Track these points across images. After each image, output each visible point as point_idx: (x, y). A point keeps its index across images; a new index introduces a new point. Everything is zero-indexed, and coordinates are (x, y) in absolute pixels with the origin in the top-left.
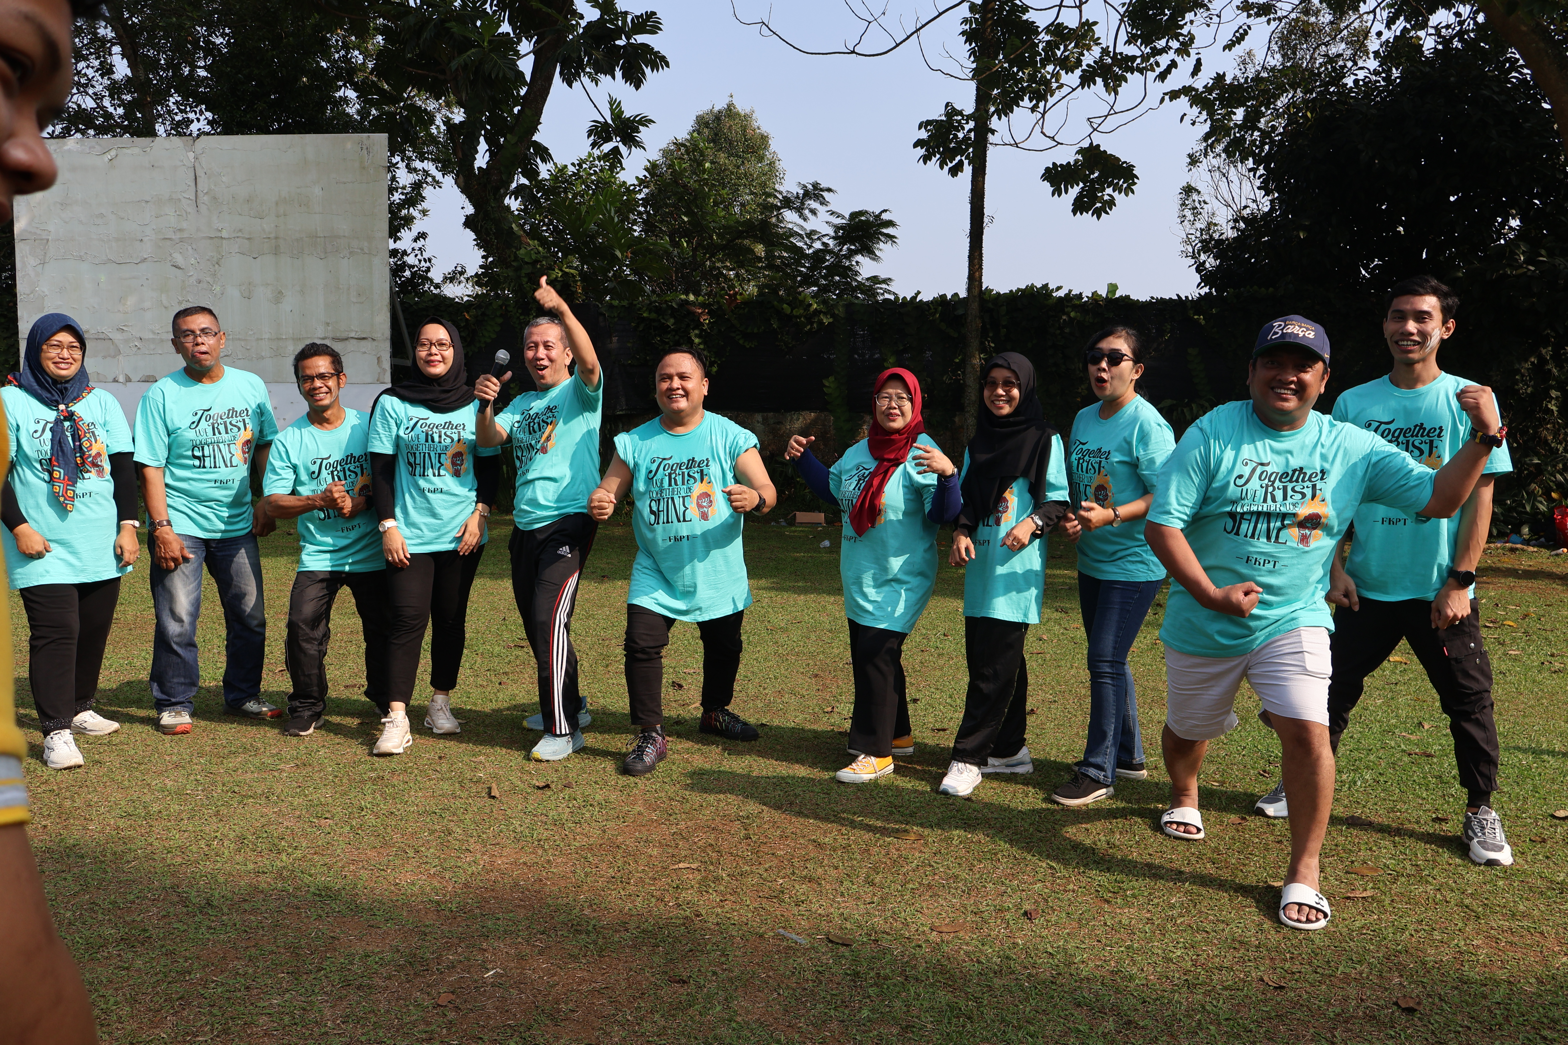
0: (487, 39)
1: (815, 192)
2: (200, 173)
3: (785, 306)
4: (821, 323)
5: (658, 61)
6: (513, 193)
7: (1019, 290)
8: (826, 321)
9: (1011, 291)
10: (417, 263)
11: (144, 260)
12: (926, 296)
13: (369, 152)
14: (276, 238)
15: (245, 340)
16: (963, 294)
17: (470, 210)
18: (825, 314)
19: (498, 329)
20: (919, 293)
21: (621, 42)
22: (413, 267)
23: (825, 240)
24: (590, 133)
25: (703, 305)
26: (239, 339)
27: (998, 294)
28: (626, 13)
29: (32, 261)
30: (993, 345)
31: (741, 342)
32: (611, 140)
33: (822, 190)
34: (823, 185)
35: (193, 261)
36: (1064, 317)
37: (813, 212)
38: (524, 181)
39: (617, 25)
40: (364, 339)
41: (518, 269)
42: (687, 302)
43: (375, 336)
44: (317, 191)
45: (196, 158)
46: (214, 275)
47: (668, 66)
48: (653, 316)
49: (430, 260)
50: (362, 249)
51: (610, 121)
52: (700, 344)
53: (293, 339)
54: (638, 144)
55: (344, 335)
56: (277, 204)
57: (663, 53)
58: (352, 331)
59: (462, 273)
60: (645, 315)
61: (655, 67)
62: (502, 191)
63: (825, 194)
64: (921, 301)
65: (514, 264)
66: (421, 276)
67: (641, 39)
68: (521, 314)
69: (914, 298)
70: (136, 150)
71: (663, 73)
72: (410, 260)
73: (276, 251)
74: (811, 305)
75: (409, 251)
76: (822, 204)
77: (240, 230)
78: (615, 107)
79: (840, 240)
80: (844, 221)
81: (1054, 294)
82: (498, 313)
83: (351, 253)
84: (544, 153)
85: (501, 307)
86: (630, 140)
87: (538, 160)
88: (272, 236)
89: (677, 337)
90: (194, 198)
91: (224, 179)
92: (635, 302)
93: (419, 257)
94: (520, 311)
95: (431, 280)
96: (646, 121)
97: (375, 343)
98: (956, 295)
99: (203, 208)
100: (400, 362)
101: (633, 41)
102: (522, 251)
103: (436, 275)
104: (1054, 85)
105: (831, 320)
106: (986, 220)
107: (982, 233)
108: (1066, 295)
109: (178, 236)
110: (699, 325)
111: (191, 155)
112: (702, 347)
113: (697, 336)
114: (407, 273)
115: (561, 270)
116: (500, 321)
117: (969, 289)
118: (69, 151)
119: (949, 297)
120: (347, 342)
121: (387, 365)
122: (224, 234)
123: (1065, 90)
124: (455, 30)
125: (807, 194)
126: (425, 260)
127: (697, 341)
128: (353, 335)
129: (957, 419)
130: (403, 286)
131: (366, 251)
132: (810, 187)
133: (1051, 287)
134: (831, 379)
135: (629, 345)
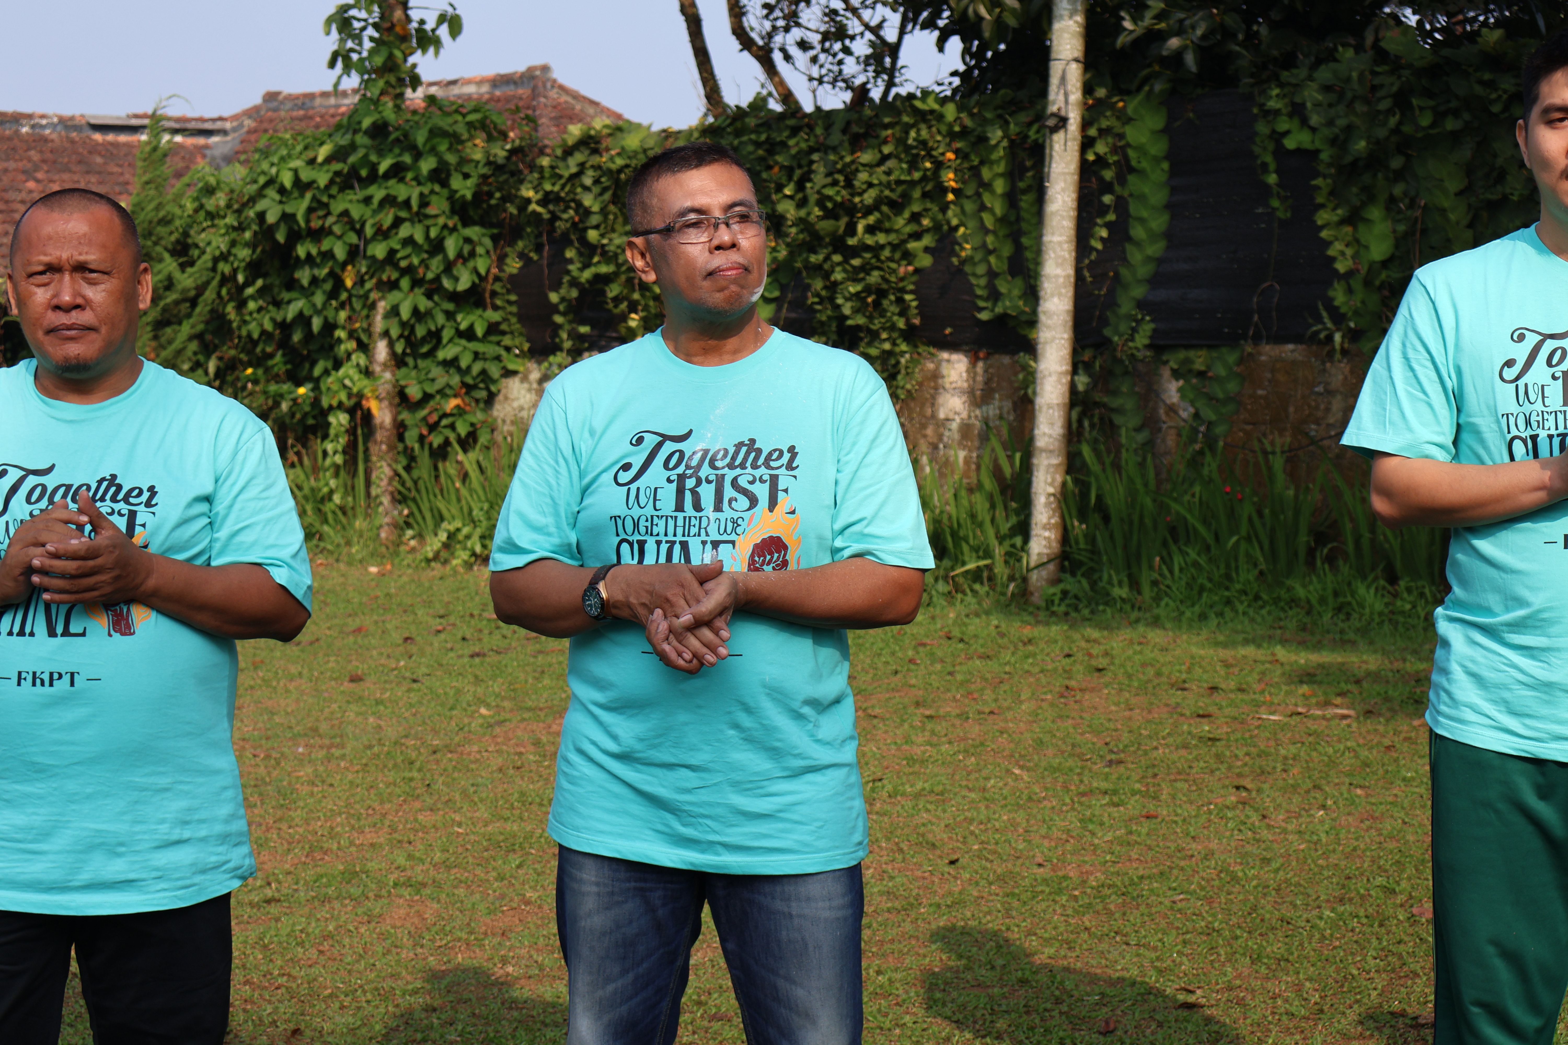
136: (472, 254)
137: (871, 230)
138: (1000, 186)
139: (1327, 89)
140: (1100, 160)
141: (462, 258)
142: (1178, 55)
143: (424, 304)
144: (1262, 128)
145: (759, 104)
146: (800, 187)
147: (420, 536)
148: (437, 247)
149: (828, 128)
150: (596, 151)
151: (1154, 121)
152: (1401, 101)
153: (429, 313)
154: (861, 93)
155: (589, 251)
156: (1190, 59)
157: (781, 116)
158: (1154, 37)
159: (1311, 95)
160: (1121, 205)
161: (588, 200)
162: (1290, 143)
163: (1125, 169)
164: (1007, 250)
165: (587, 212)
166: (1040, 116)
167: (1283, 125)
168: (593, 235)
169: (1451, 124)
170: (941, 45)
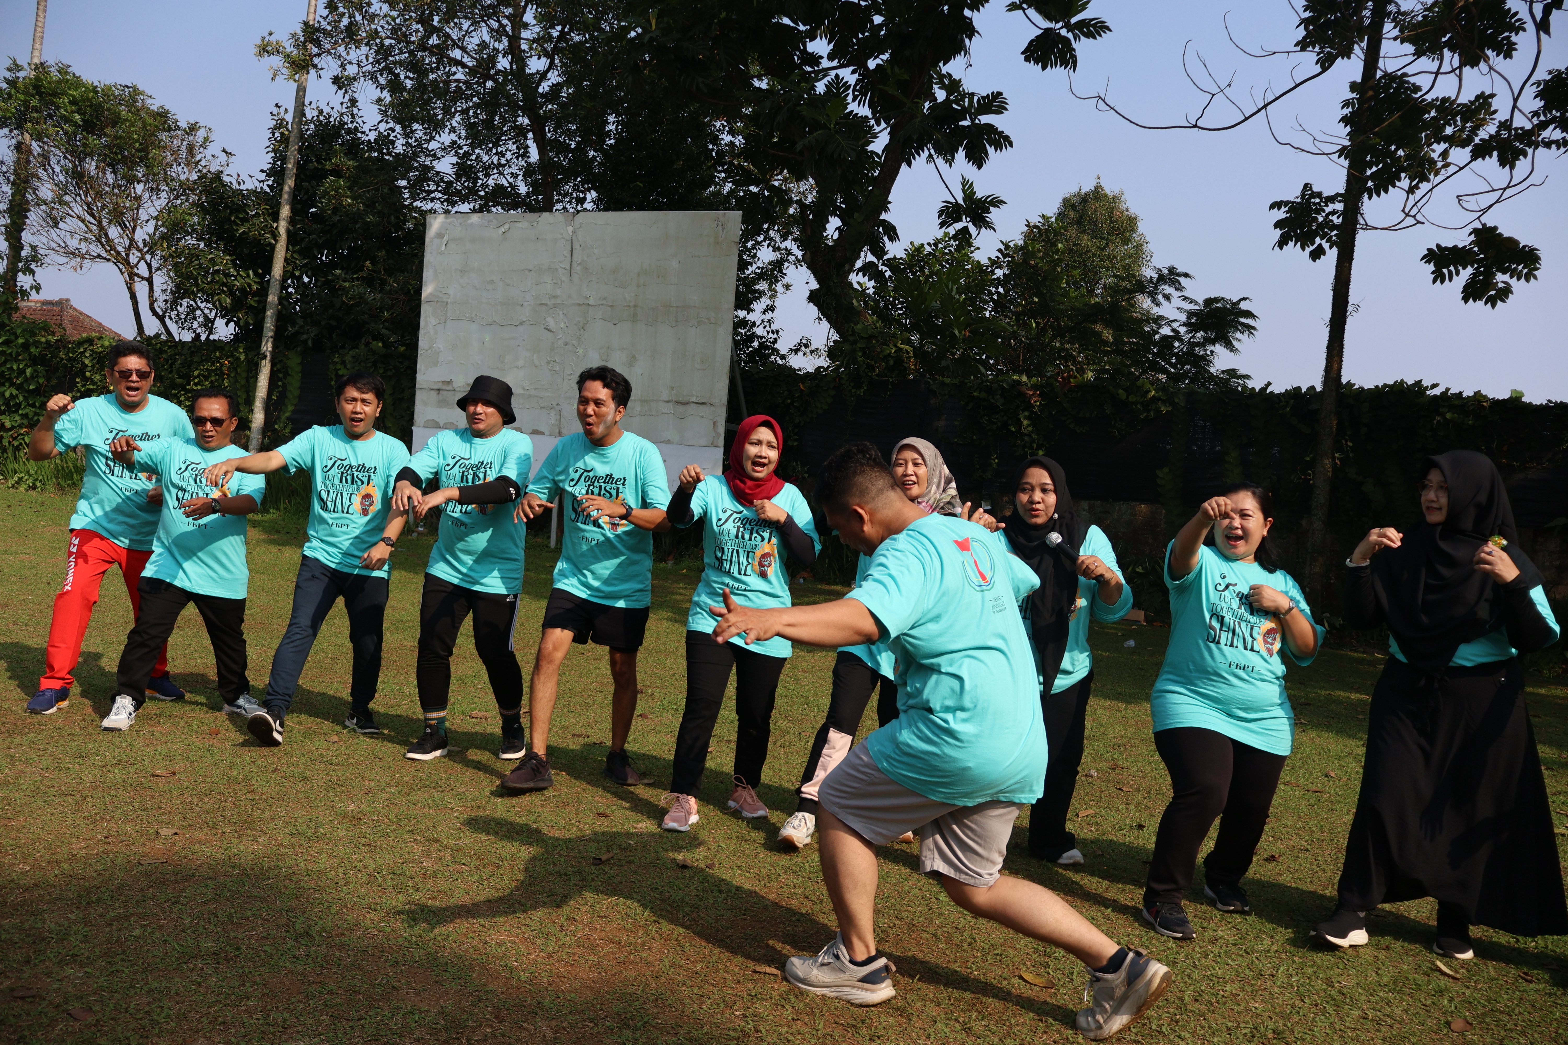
0: (833, 122)
1: (1172, 277)
2: (576, 246)
3: (1121, 391)
4: (1159, 411)
5: (1001, 141)
6: (860, 270)
7: (1385, 385)
8: (1164, 410)
9: (1377, 387)
10: (765, 334)
11: (522, 323)
12: (1278, 388)
13: (723, 229)
14: (635, 306)
16: (1319, 388)
17: (815, 285)
18: (1164, 402)
19: (830, 401)
20: (1269, 384)
21: (966, 123)
22: (762, 337)
23: (1175, 325)
24: (941, 213)
25: (1035, 387)
27: (1362, 389)
28: (973, 94)
29: (433, 321)
30: (1350, 444)
31: (1072, 426)
32: (961, 220)
33: (1179, 275)
34: (1180, 270)
35: (562, 325)
36: (1438, 418)
37: (1167, 297)
38: (871, 258)
39: (963, 107)
40: (703, 403)
41: (855, 343)
42: (1018, 383)
43: (713, 401)
44: (674, 263)
45: (574, 232)
46: (579, 339)
47: (1011, 146)
48: (983, 395)
49: (777, 332)
50: (709, 319)
51: (961, 201)
52: (1028, 426)
53: (641, 401)
54: (989, 225)
55: (686, 399)
56: (638, 275)
57: (1007, 133)
58: (693, 396)
59: (806, 346)
60: (975, 394)
61: (998, 146)
62: (847, 267)
63: (1182, 280)
64: (1272, 392)
65: (851, 339)
66: (767, 348)
67: (984, 119)
69: (1264, 389)
70: (526, 224)
71: (1007, 152)
72: (759, 331)
73: (634, 319)
74: (1149, 391)
75: (758, 323)
76: (1177, 289)
77: (605, 299)
78: (967, 187)
79: (1192, 327)
80: (1197, 307)
81: (1428, 393)
82: (832, 386)
83: (699, 322)
84: (892, 232)
85: (835, 379)
86: (981, 221)
87: (886, 239)
88: (631, 304)
89: (1005, 418)
90: (568, 267)
91: (596, 251)
92: (966, 381)
93: (768, 328)
95: (777, 351)
96: (997, 202)
97: (713, 408)
98: (1312, 388)
99: (575, 277)
100: (733, 427)
101: (977, 121)
102: (859, 326)
103: (783, 346)
104: (1440, 165)
105: (1170, 409)
106: (1350, 308)
107: (1344, 323)
108: (1442, 393)
109: (553, 302)
110: (1030, 407)
111: (570, 229)
112: (1030, 429)
113: (1026, 418)
114: (756, 344)
115: (896, 346)
116: (832, 393)
117: (1325, 383)
118: (472, 224)
119: (1304, 390)
120: (687, 406)
121: (721, 430)
122: (591, 302)
123: (1452, 169)
124: (804, 113)
125: (1162, 278)
126: (773, 332)
127: (1025, 422)
128: (693, 399)
129: (1304, 522)
130: (751, 356)
131: (713, 321)
132: (1166, 271)
133: (1425, 383)
134: (1166, 470)
135: (956, 423)
136: (37, 376)
137: (196, 384)
138: (244, 375)
139: (353, 357)
140: (278, 371)
141: (32, 377)
142: (306, 341)
143: (15, 392)
144: (331, 367)
145: (158, 336)
146: (171, 366)
147: (6, 479)
148: (22, 372)
149: (183, 347)
150: (92, 345)
151: (298, 360)
152: (374, 364)
153: (17, 396)
154: (198, 336)
155: (86, 379)
156: (310, 343)
157: (166, 341)
158: (298, 333)
159: (348, 358)
160: (284, 386)
161: (87, 362)
162: (340, 373)
163: (287, 374)
164: (244, 396)
165: (87, 366)
166: (258, 353)
167: (339, 367)
168: (88, 374)
169: (389, 373)
170: (227, 324)
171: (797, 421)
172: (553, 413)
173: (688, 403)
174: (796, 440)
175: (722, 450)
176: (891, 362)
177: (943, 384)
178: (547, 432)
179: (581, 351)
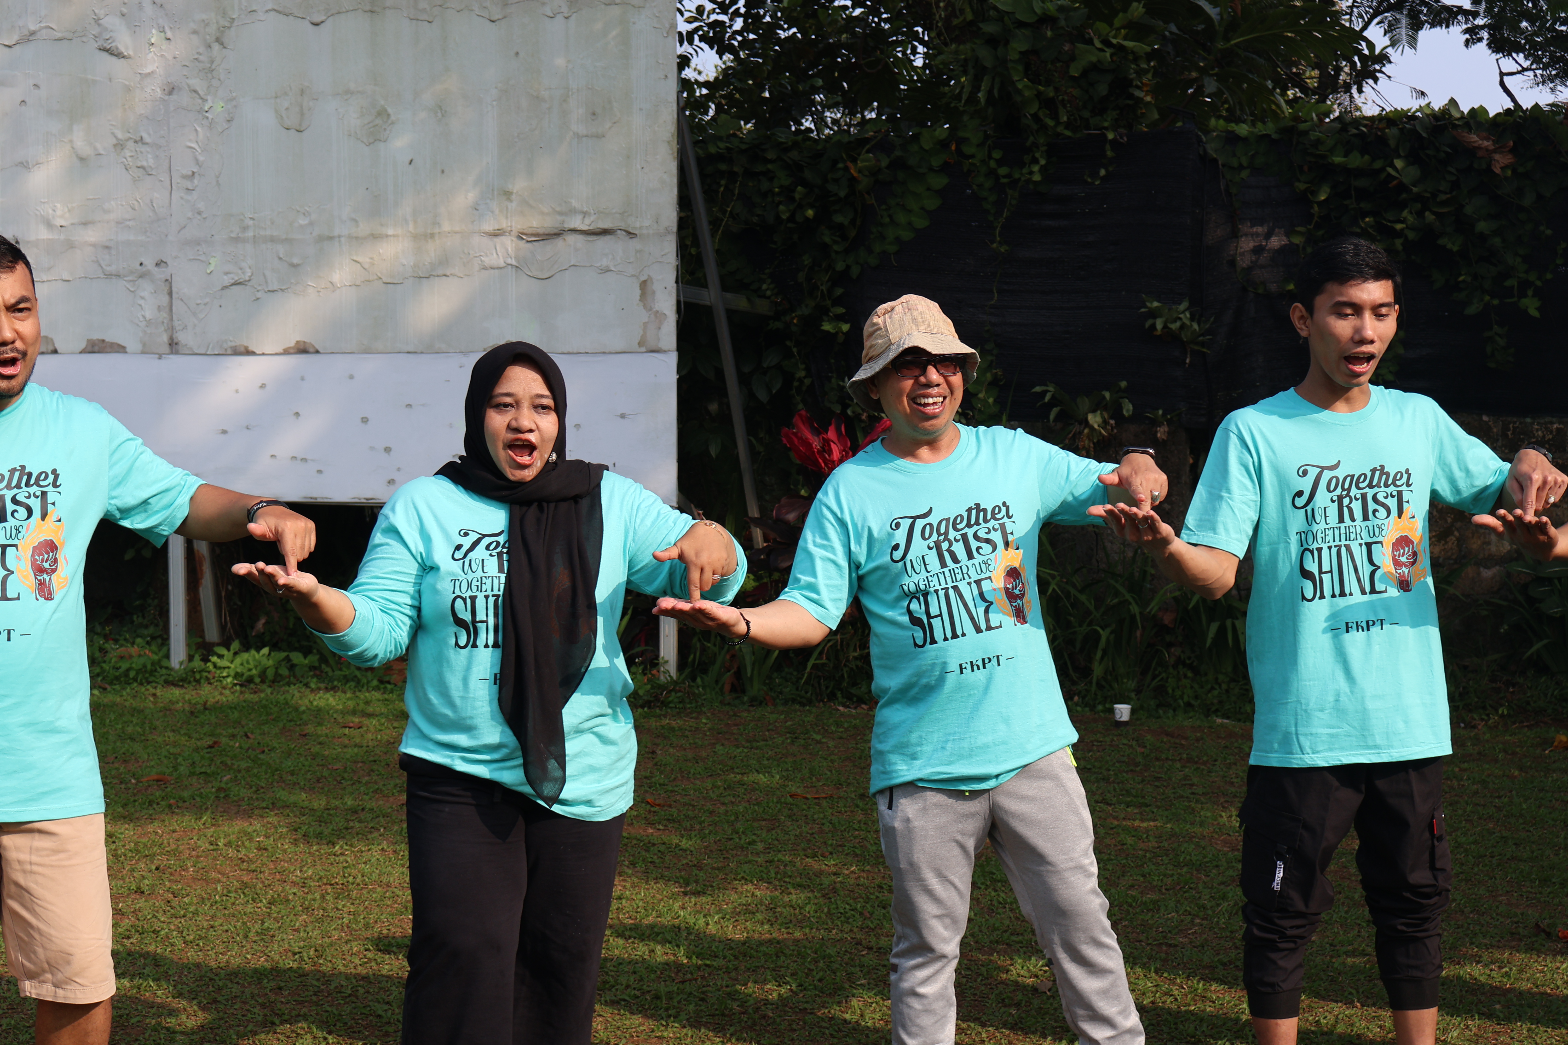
11: (31, 38)
15: (288, 241)
19: (932, 203)
26: (273, 240)
35: (155, 37)
40: (605, 232)
42: (1452, 121)
43: (635, 223)
46: (209, 71)
48: (1356, 160)
55: (552, 224)
58: (573, 211)
60: (1338, 159)
68: (1000, 163)
82: (936, 162)
85: (944, 144)
92: (1303, 126)
94: (997, 155)
97: (635, 244)
116: (939, 181)
120: (559, 243)
121: (666, 302)
128: (576, 222)
171: (840, 266)
172: (146, 289)
173: (558, 234)
174: (840, 318)
175: (672, 359)
176: (1102, 89)
177: (1232, 139)
178: (132, 345)
179: (217, 107)
